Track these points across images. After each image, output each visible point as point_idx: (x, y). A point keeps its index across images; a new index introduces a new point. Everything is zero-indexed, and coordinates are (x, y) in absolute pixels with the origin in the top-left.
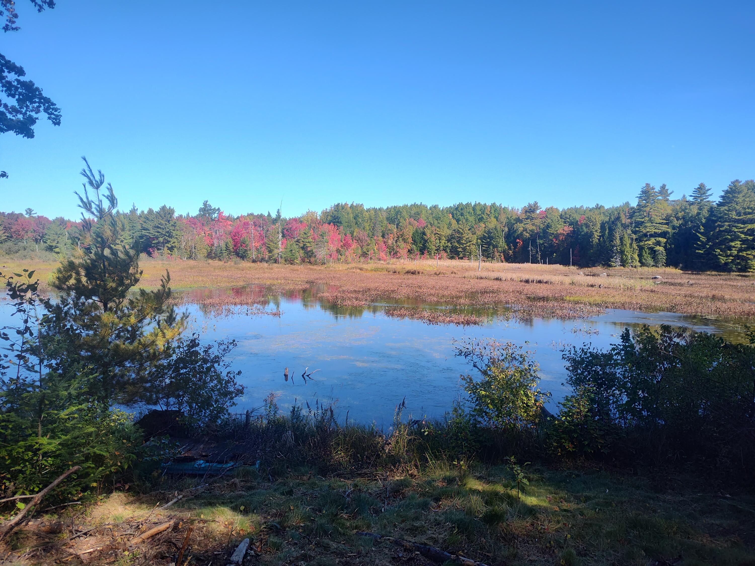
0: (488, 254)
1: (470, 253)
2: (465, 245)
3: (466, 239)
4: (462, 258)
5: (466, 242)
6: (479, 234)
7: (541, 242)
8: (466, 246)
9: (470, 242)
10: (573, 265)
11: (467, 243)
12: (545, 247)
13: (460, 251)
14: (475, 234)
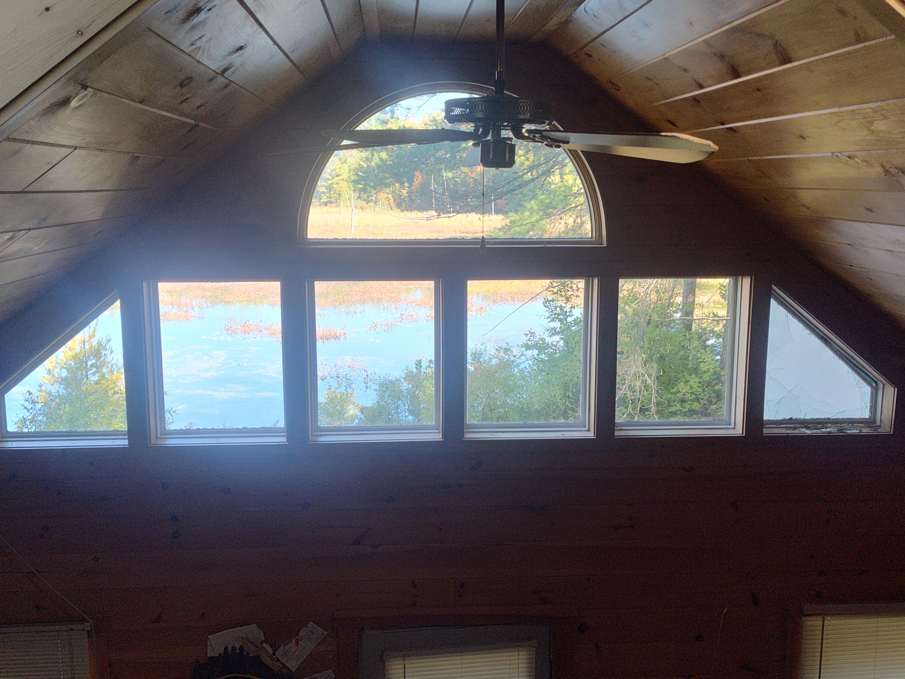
0: (368, 197)
1: (339, 195)
2: (330, 182)
3: (332, 171)
4: (326, 204)
5: (330, 177)
6: (352, 162)
7: (450, 175)
8: (332, 184)
9: (337, 176)
10: (497, 212)
11: (333, 178)
12: (456, 184)
13: (323, 193)
14: (345, 162)
